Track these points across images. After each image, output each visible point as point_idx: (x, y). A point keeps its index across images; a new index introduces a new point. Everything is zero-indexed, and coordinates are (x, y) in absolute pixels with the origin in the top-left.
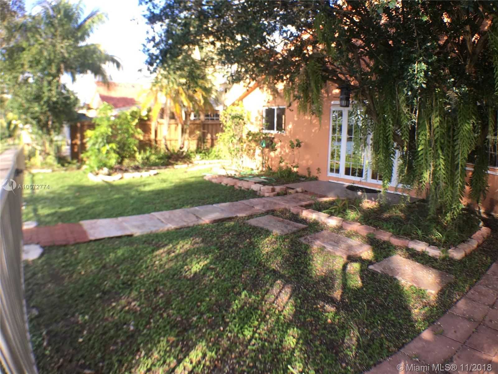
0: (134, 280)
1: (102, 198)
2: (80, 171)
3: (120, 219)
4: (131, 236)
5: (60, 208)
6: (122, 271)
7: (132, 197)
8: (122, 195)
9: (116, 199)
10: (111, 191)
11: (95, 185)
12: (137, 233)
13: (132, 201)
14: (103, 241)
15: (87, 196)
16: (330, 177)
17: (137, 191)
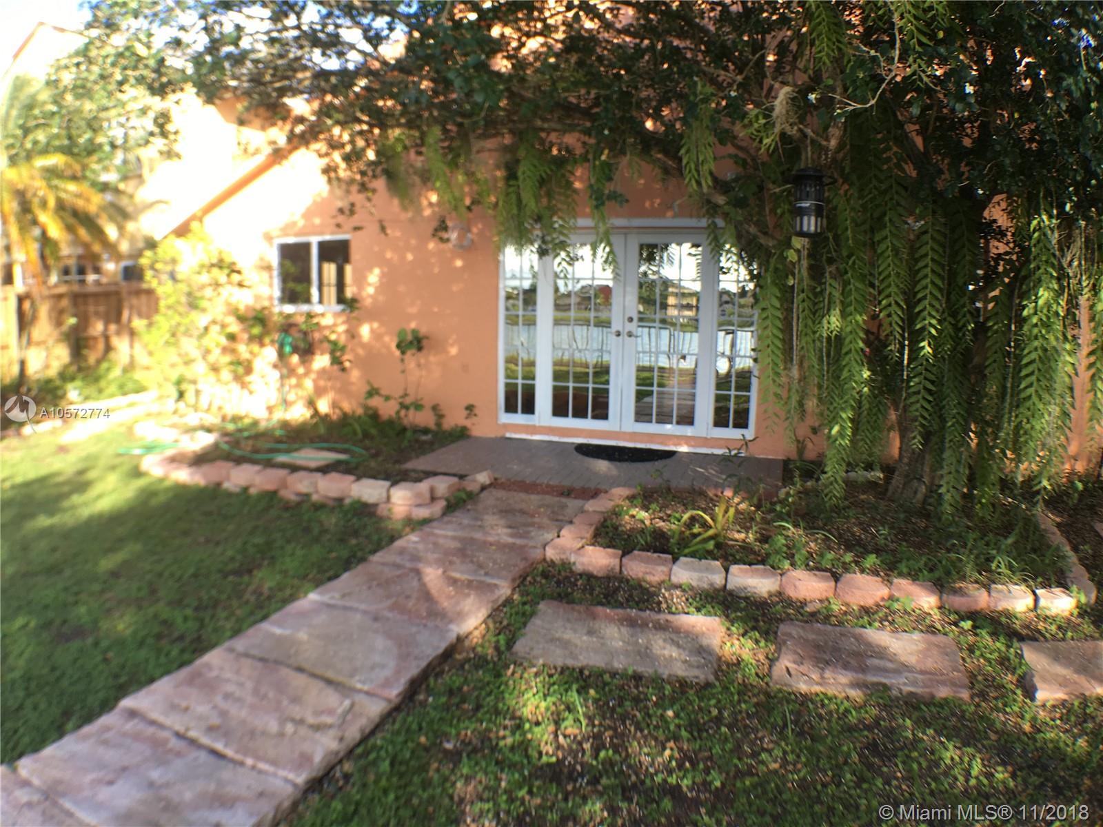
16: (506, 427)
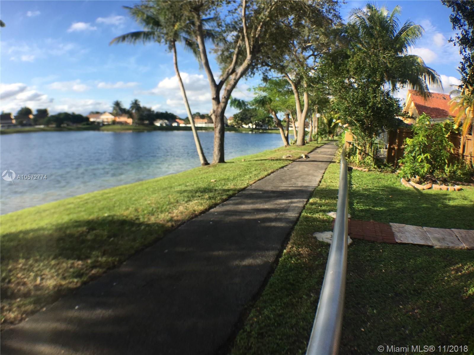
0: (424, 290)
1: (412, 204)
2: (395, 175)
3: (425, 228)
4: (431, 247)
5: (373, 207)
6: (417, 278)
7: (438, 209)
8: (429, 206)
9: (424, 207)
10: (420, 199)
11: (406, 191)
12: (437, 245)
13: (437, 213)
14: (407, 246)
15: (398, 200)
17: (443, 203)
